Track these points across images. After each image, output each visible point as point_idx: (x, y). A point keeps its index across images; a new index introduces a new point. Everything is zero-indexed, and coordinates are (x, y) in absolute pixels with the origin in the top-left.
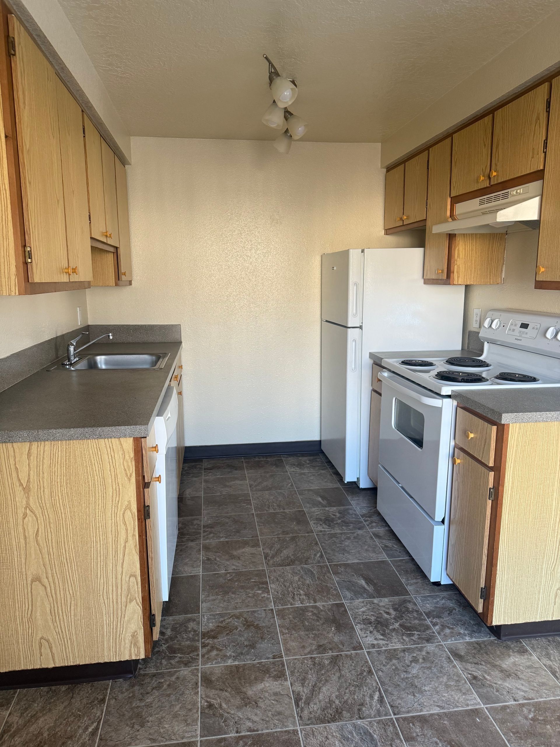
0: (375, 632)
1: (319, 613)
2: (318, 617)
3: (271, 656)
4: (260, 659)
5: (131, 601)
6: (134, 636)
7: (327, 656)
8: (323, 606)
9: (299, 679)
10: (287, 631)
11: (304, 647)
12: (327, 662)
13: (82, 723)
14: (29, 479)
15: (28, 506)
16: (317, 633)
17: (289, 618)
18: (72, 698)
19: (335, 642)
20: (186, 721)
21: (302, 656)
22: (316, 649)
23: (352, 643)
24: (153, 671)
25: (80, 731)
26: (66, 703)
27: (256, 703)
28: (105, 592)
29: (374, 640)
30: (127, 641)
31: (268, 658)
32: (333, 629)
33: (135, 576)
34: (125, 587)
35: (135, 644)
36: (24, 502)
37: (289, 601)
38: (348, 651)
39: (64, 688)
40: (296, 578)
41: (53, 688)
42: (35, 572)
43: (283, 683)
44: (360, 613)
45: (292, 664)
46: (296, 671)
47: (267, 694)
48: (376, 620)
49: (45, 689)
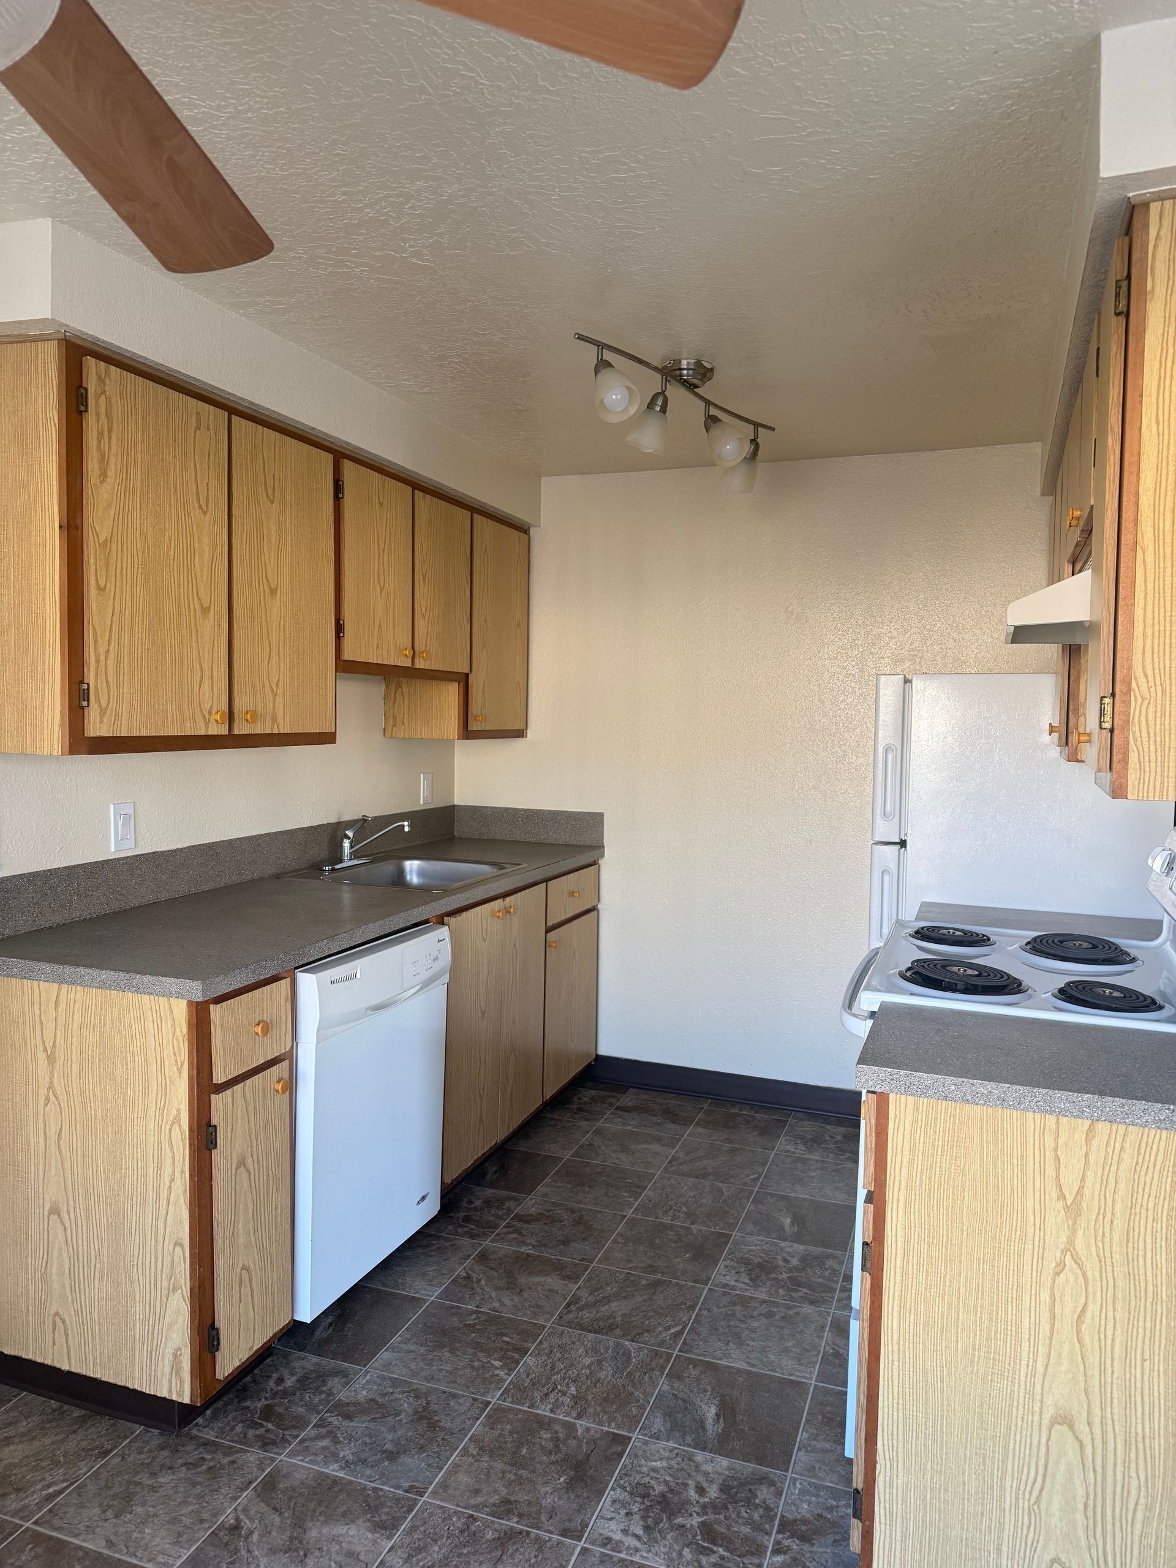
0: (636, 1517)
1: (566, 1439)
2: (557, 1446)
3: (406, 1485)
4: (383, 1484)
5: (175, 1290)
6: (176, 1356)
7: (502, 1524)
8: (588, 1430)
9: (412, 1545)
10: (475, 1453)
11: (476, 1492)
12: (490, 1535)
13: (51, 1475)
14: (55, 1042)
15: (51, 1087)
16: (525, 1476)
17: (502, 1430)
18: (74, 1432)
19: (541, 1505)
20: (180, 1535)
21: (457, 1505)
22: (494, 1505)
23: (570, 1521)
24: (210, 1435)
25: (39, 1487)
26: (59, 1437)
27: (305, 1555)
28: (140, 1261)
29: (619, 1532)
30: (166, 1362)
31: (398, 1487)
32: (562, 1479)
33: (182, 1246)
34: (167, 1261)
35: (178, 1373)
36: (48, 1079)
37: (532, 1398)
38: (550, 1532)
39: (77, 1413)
40: (587, 1361)
41: (66, 1407)
42: (53, 1199)
43: (379, 1541)
44: (645, 1469)
45: (426, 1514)
46: (422, 1529)
47: (338, 1547)
48: (663, 1495)
49: (54, 1404)
